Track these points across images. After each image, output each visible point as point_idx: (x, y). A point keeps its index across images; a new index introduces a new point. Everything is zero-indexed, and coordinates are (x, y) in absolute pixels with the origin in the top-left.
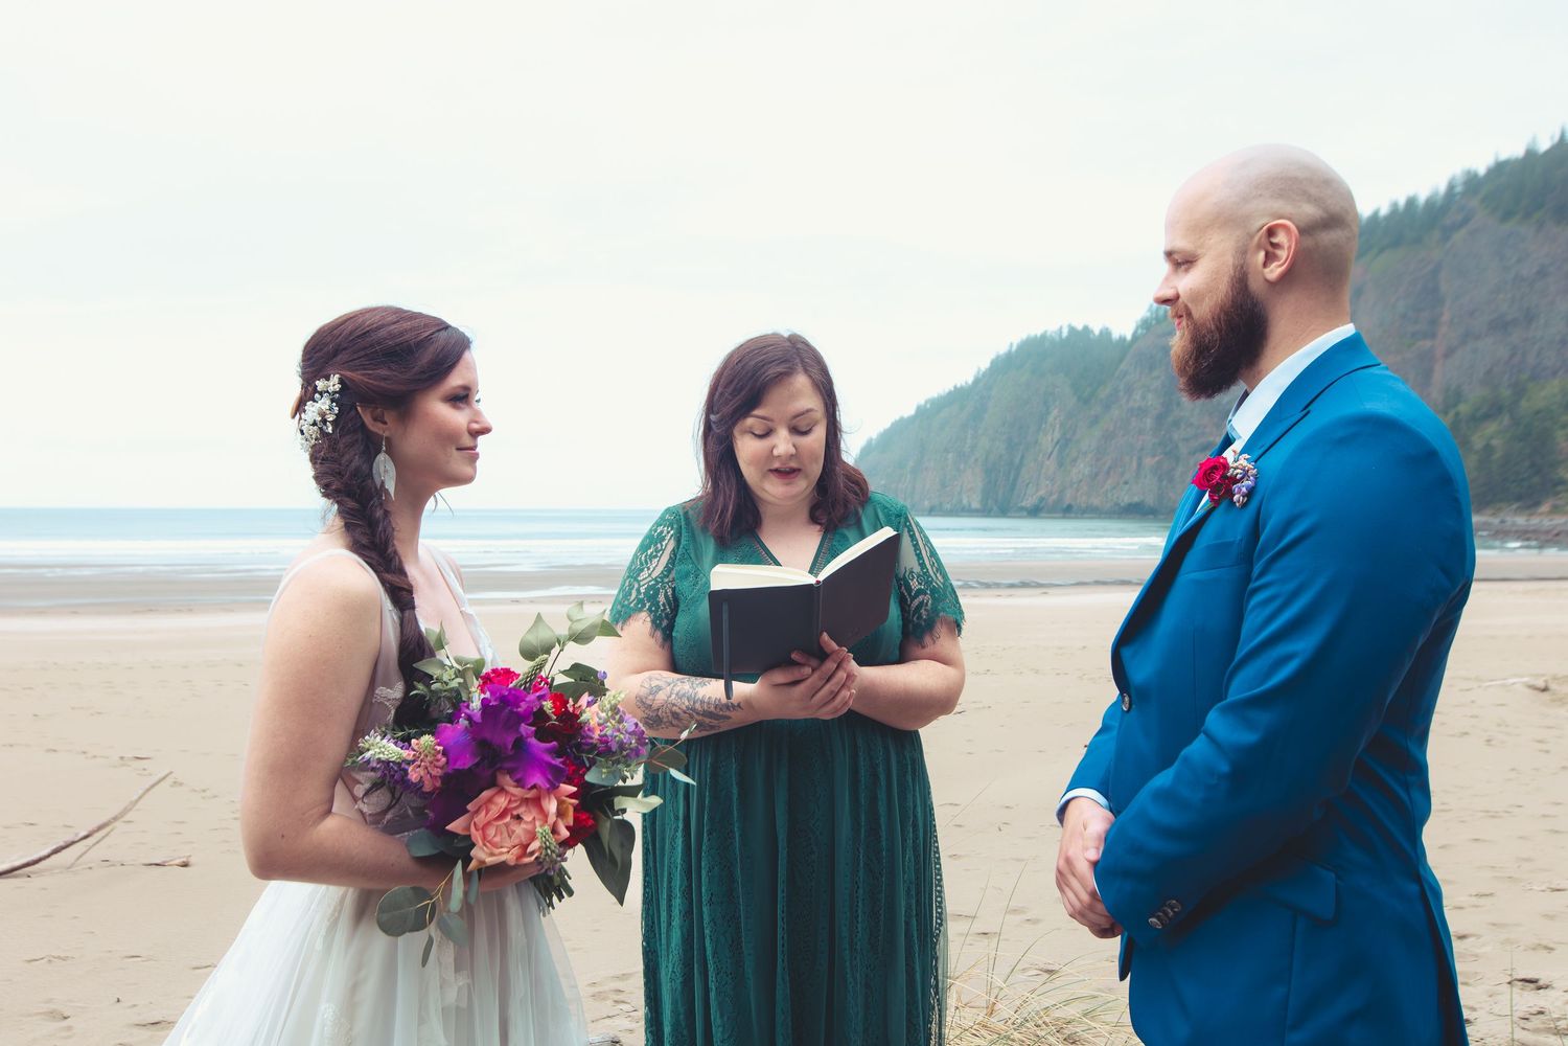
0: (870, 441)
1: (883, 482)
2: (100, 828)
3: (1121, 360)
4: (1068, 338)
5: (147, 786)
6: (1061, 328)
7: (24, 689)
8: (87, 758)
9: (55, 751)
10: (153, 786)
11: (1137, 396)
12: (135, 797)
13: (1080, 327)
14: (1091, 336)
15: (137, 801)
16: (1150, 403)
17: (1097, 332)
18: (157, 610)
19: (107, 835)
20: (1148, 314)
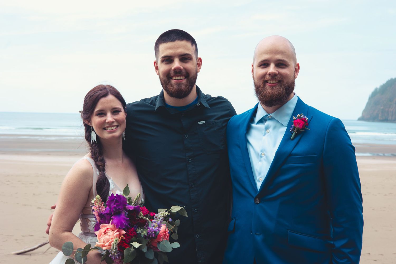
0: (376, 89)
1: (382, 108)
7: (30, 184)
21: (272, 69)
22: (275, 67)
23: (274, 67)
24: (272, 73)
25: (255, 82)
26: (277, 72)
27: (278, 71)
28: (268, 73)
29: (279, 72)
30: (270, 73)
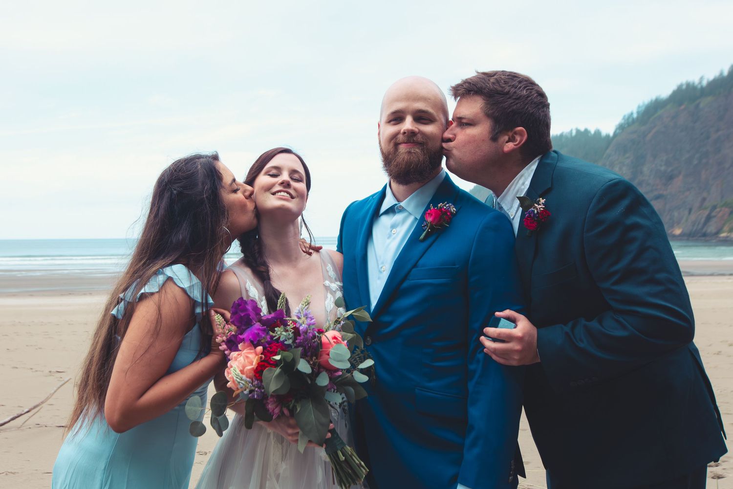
2: (35, 407)
3: (607, 148)
4: (576, 136)
5: (59, 386)
6: (572, 130)
7: (3, 335)
8: (33, 372)
9: (17, 368)
10: (61, 386)
11: (617, 169)
12: (53, 391)
13: (582, 129)
14: (589, 135)
15: (53, 393)
16: (624, 172)
17: (592, 132)
18: (73, 294)
19: (38, 411)
20: (623, 121)
21: (408, 124)
22: (414, 123)
23: (412, 122)
24: (408, 130)
25: (381, 149)
26: (417, 130)
27: (418, 128)
28: (402, 131)
29: (419, 130)
30: (404, 130)
